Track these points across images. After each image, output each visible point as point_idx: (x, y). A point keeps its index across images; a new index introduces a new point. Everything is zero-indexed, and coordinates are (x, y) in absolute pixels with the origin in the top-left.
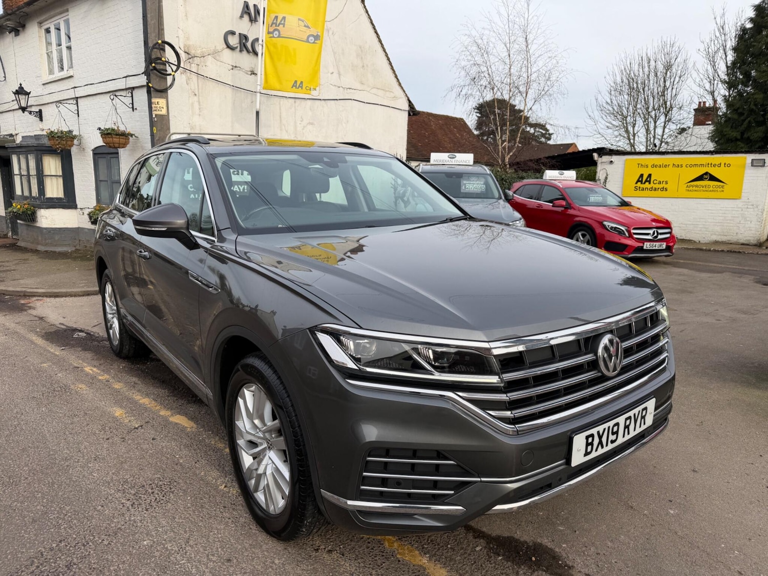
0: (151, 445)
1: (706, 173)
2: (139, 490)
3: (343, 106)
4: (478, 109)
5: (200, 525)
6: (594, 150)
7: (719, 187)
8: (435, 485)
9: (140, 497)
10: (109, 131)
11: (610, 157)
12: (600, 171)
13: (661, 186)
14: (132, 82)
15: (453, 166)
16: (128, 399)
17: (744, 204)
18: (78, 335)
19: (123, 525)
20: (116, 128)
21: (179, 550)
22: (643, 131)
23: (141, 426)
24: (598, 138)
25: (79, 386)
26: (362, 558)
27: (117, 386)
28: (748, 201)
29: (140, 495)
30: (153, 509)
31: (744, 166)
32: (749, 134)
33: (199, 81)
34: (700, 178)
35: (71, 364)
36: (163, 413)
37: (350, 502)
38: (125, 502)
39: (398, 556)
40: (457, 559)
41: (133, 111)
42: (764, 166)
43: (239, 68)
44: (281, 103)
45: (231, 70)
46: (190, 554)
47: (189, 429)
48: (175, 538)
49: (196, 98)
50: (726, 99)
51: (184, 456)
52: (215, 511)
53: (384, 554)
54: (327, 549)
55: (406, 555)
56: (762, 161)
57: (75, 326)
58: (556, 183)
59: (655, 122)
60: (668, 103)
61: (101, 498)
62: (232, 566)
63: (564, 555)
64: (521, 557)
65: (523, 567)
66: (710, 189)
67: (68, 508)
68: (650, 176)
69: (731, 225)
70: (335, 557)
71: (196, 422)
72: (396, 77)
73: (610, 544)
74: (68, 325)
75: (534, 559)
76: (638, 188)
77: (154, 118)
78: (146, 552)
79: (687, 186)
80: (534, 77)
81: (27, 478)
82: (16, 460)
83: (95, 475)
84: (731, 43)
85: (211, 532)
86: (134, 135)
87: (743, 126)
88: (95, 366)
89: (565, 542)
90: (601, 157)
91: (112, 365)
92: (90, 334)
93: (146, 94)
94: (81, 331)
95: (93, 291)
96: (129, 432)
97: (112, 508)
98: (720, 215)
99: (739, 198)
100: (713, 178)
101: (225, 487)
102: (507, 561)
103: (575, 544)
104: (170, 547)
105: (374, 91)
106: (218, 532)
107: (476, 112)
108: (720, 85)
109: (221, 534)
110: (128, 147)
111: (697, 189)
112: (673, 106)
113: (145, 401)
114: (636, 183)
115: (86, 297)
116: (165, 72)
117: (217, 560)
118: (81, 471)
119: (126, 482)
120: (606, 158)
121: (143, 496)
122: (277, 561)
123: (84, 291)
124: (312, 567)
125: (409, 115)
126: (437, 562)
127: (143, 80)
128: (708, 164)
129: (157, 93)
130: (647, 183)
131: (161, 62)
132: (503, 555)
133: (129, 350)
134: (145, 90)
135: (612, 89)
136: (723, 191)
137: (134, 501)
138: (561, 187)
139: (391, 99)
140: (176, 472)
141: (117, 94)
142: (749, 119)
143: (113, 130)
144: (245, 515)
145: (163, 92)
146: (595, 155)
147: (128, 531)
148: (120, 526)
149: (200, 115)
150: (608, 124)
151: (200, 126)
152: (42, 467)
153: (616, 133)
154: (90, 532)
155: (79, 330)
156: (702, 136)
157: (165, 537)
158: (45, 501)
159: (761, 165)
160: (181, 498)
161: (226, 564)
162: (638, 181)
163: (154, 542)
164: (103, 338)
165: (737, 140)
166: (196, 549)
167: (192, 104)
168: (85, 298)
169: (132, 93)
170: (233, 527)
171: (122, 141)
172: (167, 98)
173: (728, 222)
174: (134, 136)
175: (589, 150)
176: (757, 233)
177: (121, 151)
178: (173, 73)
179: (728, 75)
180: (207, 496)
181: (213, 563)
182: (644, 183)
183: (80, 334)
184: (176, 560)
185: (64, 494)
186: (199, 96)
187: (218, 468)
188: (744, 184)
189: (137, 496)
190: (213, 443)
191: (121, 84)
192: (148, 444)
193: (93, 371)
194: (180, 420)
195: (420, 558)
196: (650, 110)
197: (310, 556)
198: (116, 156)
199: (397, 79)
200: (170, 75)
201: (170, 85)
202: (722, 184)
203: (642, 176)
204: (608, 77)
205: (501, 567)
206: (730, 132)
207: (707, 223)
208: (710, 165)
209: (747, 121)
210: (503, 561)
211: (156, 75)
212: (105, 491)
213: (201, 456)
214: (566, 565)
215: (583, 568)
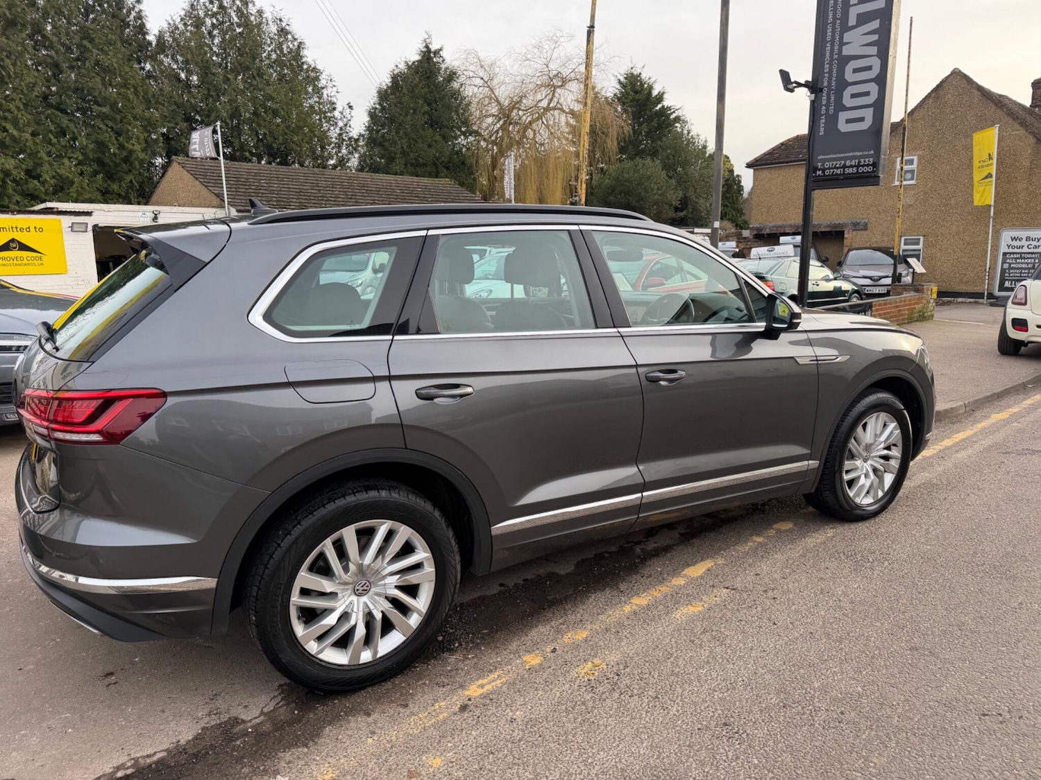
1: (13, 240)
7: (35, 258)
17: (73, 279)
28: (76, 275)
31: (61, 232)
34: (5, 247)
42: (86, 232)
56: (84, 225)
66: (23, 262)
99: (65, 272)
100: (24, 247)
111: (5, 262)
128: (12, 228)
136: (42, 264)
159: (83, 230)
188: (66, 254)
202: (39, 255)
208: (15, 230)
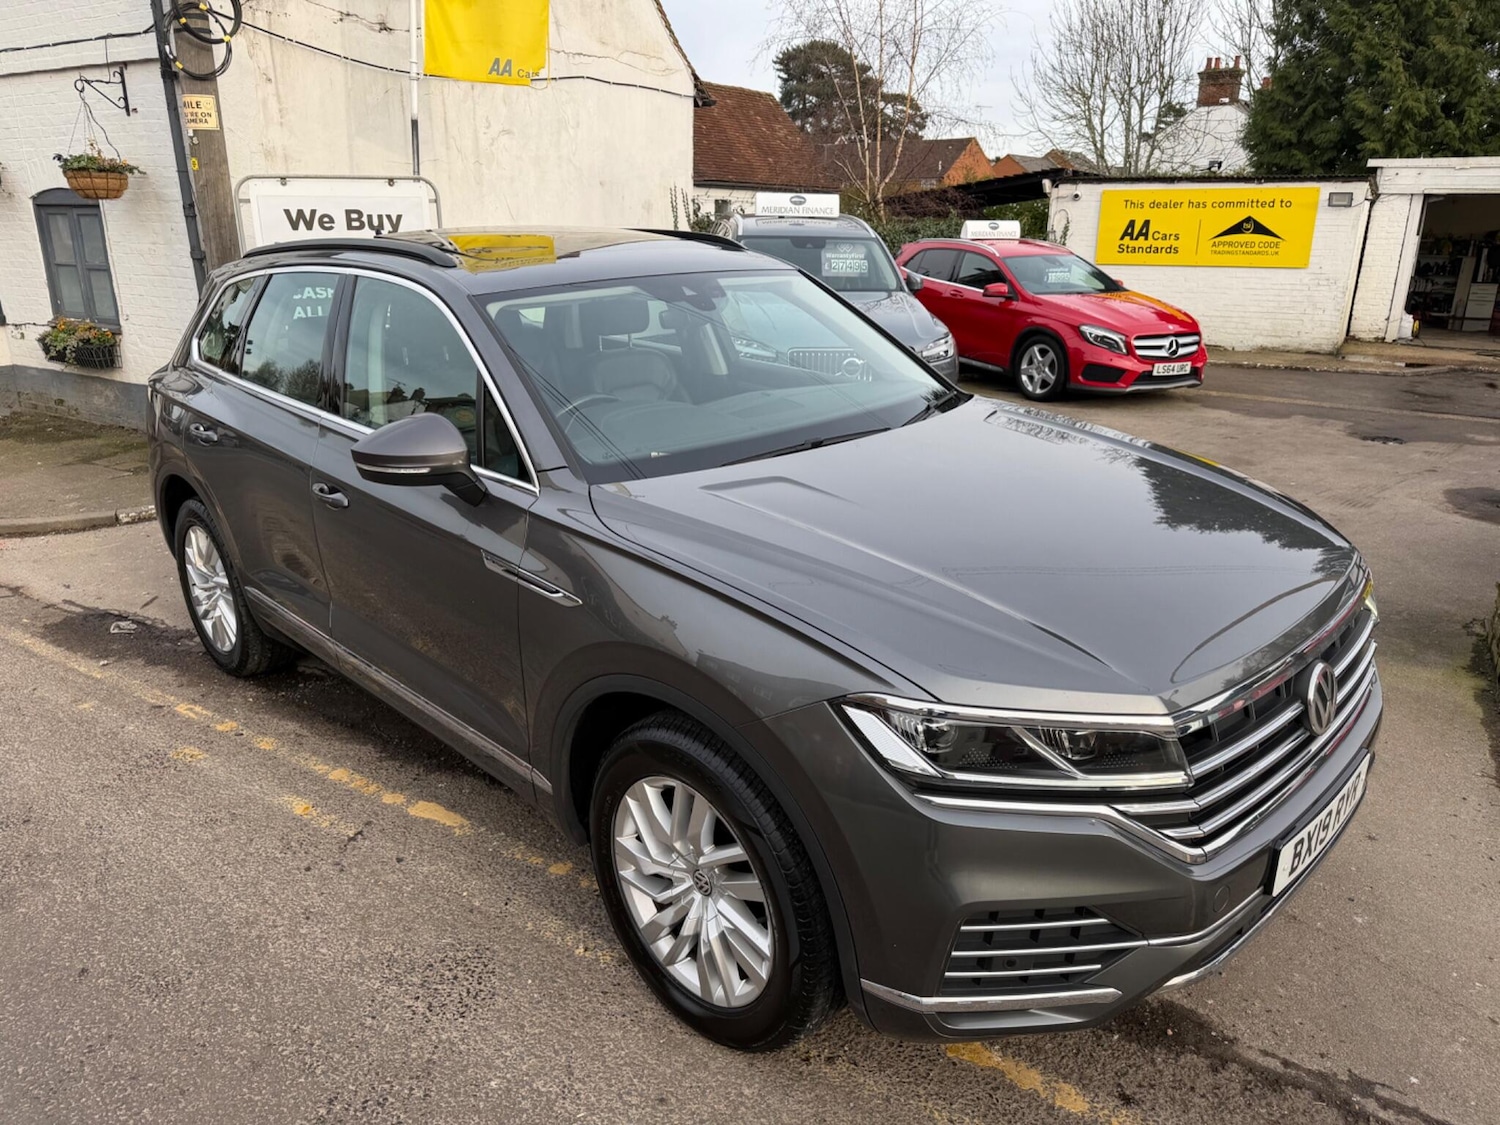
0: (401, 875)
1: (1248, 220)
2: (425, 974)
3: (567, 92)
4: (780, 62)
5: (576, 1034)
6: (1045, 174)
7: (1269, 245)
8: (1070, 959)
9: (436, 989)
10: (83, 164)
11: (1074, 186)
12: (1055, 215)
13: (1166, 244)
14: (121, 49)
15: (801, 221)
16: (305, 774)
17: (1313, 277)
18: (118, 627)
19: (434, 1053)
20: (96, 155)
21: (564, 1092)
22: (1119, 124)
23: (360, 833)
24: (1037, 139)
25: (186, 751)
26: (890, 1066)
27: (266, 744)
28: (1320, 271)
29: (435, 986)
30: (474, 1012)
31: (1315, 206)
32: (1312, 135)
33: (274, 49)
34: (1237, 229)
35: (140, 701)
36: (388, 798)
37: (926, 1000)
38: (411, 1003)
39: (950, 1055)
40: (1047, 1047)
41: (129, 114)
42: (1350, 206)
43: (355, 18)
44: (446, 90)
45: (340, 22)
46: (587, 1097)
47: (457, 830)
48: (543, 1067)
49: (271, 88)
50: (1272, 64)
51: (476, 892)
52: (590, 1001)
53: (924, 1053)
54: (823, 1057)
55: (963, 1051)
57: (102, 606)
58: (984, 246)
59: (1142, 108)
60: (1167, 70)
61: (362, 1001)
62: (672, 1111)
63: (1216, 1020)
64: (1148, 1030)
65: (1157, 1049)
66: (1253, 250)
67: (308, 1029)
68: (1147, 223)
69: (1290, 316)
70: (844, 1070)
71: (464, 813)
72: (668, 26)
73: (1281, 991)
74: (87, 606)
75: (1170, 1032)
76: (1125, 247)
77: (191, 138)
78: (504, 1103)
79: (1214, 245)
80: (928, 20)
81: (190, 973)
82: (146, 936)
83: (324, 951)
85: (604, 1047)
86: (136, 168)
87: (1302, 119)
88: (194, 702)
89: (1211, 995)
90: (1057, 187)
91: (229, 697)
92: (144, 624)
93: (161, 80)
94: (121, 617)
95: (102, 519)
96: (343, 849)
97: (393, 1020)
98: (1271, 298)
99: (1304, 267)
100: (1260, 229)
101: (586, 950)
102: (1130, 1042)
103: (1227, 996)
104: (544, 1086)
105: (626, 57)
106: (615, 1046)
107: (778, 70)
108: (1261, 36)
109: (623, 1049)
110: (127, 194)
111: (1231, 249)
112: (1176, 76)
113: (339, 775)
114: (1122, 238)
115: (92, 532)
116: (206, 36)
117: (641, 1102)
118: (292, 946)
119: (391, 960)
120: (1066, 189)
121: (440, 987)
122: (747, 1092)
123: (85, 520)
124: (813, 1094)
125: (696, 105)
126: (1017, 1058)
127: (148, 47)
128: (1252, 202)
129: (195, 82)
130: (1142, 238)
131: (198, 12)
132: (1119, 1032)
133: (259, 663)
134: (156, 71)
135: (1062, 39)
136: (1277, 253)
137: (430, 999)
138: (998, 255)
139: (660, 74)
140: (478, 929)
141: (89, 75)
142: (1314, 105)
143: (91, 159)
144: (648, 1005)
145: (206, 80)
146: (1047, 183)
147: (447, 1063)
148: (428, 1056)
149: (281, 124)
150: (1055, 112)
151: (284, 149)
152: (209, 945)
153: (1070, 129)
154: (377, 1074)
155: (116, 616)
157: (524, 1067)
158: (253, 1018)
159: (1345, 203)
160: (514, 982)
161: (660, 1108)
162: (1125, 234)
163: (509, 1081)
164: (177, 631)
165: (1290, 144)
166: (593, 1085)
167: (265, 102)
168: (90, 536)
169: (122, 75)
170: (638, 1032)
171: (113, 183)
172: (215, 93)
173: (1285, 311)
174: (136, 171)
175: (1036, 174)
176: (1333, 331)
177: (104, 205)
178: (227, 38)
179: (1276, 16)
180: (561, 974)
181: (637, 1110)
182: (1137, 239)
183: (122, 624)
184: (566, 1111)
185: (284, 1000)
186: (276, 83)
187: (552, 909)
188: (1314, 240)
189: (429, 989)
190: (518, 856)
191: (94, 53)
192: (394, 872)
193: (196, 713)
194: (425, 810)
195: (987, 1054)
196: (1132, 85)
197: (801, 1073)
198: (94, 211)
199: (671, 31)
200: (221, 41)
201: (223, 65)
202: (1275, 240)
203: (1132, 224)
204: (1055, 16)
205: (1123, 1054)
206: (1279, 131)
207: (1248, 314)
208: (1254, 204)
209: (1310, 109)
210: (1123, 1043)
211: (190, 43)
212: (361, 984)
213: (509, 888)
214: (1225, 1038)
215: (1254, 1040)
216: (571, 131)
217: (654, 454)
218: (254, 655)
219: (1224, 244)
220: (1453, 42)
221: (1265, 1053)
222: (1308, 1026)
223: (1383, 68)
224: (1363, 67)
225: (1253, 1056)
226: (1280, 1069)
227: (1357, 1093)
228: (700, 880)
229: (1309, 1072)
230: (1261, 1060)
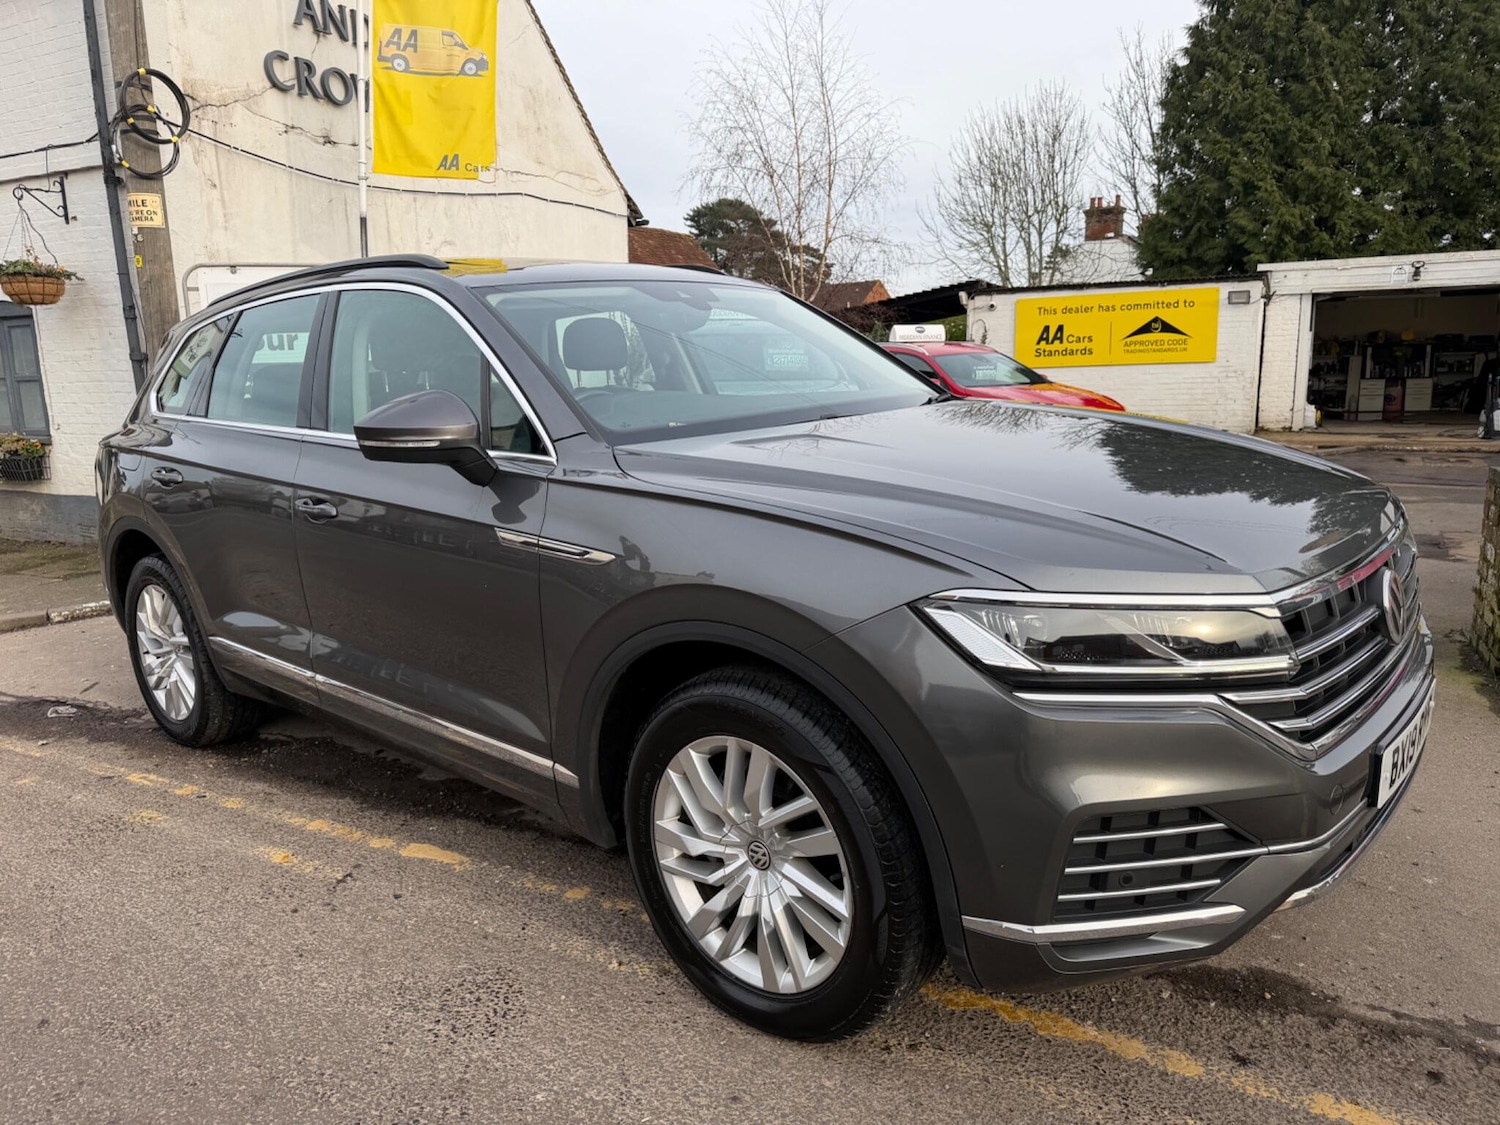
0: (401, 910)
1: (1156, 320)
2: (443, 998)
3: (506, 208)
4: (692, 219)
5: (624, 1043)
6: (961, 287)
7: (1178, 342)
8: (1187, 872)
9: (458, 1012)
10: (19, 268)
11: (989, 298)
12: (973, 324)
13: (1081, 346)
14: (61, 159)
16: (279, 827)
17: (1222, 369)
18: (56, 712)
19: (465, 1073)
20: (32, 261)
21: (622, 1099)
22: (1021, 249)
23: (350, 875)
24: (945, 266)
25: (143, 814)
26: (979, 1048)
27: (233, 803)
28: (1228, 364)
29: (456, 1009)
30: (505, 1031)
31: (1216, 304)
32: (1200, 250)
33: (220, 156)
34: (1146, 329)
35: (88, 774)
36: (376, 843)
37: (1039, 930)
38: (431, 1027)
39: (1041, 1033)
40: (1142, 1019)
41: (67, 222)
42: (1248, 303)
43: (299, 131)
44: (389, 202)
45: (285, 135)
46: (649, 1102)
47: (457, 867)
48: (593, 1077)
49: (215, 193)
50: (1157, 190)
51: (489, 920)
52: (634, 1012)
53: (1012, 1034)
54: (903, 1045)
55: (1055, 1029)
56: (1245, 295)
57: (37, 694)
58: (914, 347)
59: (1040, 234)
60: (1060, 199)
61: (374, 1029)
62: (748, 1108)
63: (1312, 981)
64: (1244, 996)
65: (1259, 1012)
66: (1164, 347)
67: (316, 1060)
68: (1060, 329)
69: (1204, 408)
70: (931, 1055)
71: (462, 851)
72: (601, 150)
73: (1371, 950)
74: (20, 695)
75: (1268, 996)
76: (1041, 351)
77: (136, 236)
78: (555, 1114)
79: (1126, 344)
80: (842, 151)
81: (171, 1016)
82: (114, 984)
83: (324, 984)
84: (1156, 91)
85: (658, 1052)
86: (74, 275)
87: (1189, 237)
88: (147, 771)
89: (1300, 959)
90: (973, 298)
91: (186, 765)
92: (85, 707)
93: (104, 185)
94: (59, 703)
95: (32, 618)
96: (332, 891)
97: (414, 1043)
98: (1184, 391)
99: (1212, 361)
100: (1167, 328)
101: (620, 964)
102: (1229, 1008)
103: (1317, 958)
104: (597, 1096)
105: (562, 177)
106: (672, 1051)
107: (689, 226)
108: (1144, 167)
109: (680, 1054)
110: (63, 300)
111: (1142, 348)
112: (1069, 205)
113: (316, 825)
114: (1038, 343)
115: (21, 632)
116: (155, 137)
117: (712, 1102)
118: (286, 983)
119: (403, 989)
120: (981, 301)
121: (462, 1009)
122: (828, 1084)
123: (13, 621)
124: (901, 1081)
125: (630, 225)
126: (1114, 1031)
127: (93, 155)
128: (1158, 303)
129: (142, 181)
130: (1057, 342)
131: (146, 114)
132: (1214, 1000)
133: (220, 728)
134: (99, 178)
135: (962, 174)
136: (1185, 349)
137: (453, 1021)
138: (927, 354)
139: (594, 193)
140: (496, 954)
141: (29, 185)
142: (1198, 224)
143: (27, 264)
144: (700, 1010)
145: (152, 179)
146: (963, 295)
147: (483, 1081)
148: (460, 1075)
149: (226, 228)
150: (961, 240)
151: (228, 253)
152: (190, 988)
153: (975, 255)
154: (403, 1097)
155: (53, 702)
156: (1117, 258)
157: (572, 1079)
158: (249, 1054)
159: (1244, 301)
160: (545, 999)
161: (734, 1106)
162: (1041, 339)
163: (556, 1093)
164: (122, 712)
165: (1181, 261)
166: (654, 1090)
167: (209, 206)
168: (20, 635)
169: (62, 184)
170: (694, 1036)
171: (50, 288)
172: (161, 192)
173: (1199, 402)
174: (73, 277)
175: (952, 287)
176: (1246, 419)
177: (38, 312)
178: (174, 139)
179: (1155, 149)
180: (596, 989)
181: (708, 1110)
182: (1052, 342)
183: (61, 709)
184: (629, 1117)
185: (284, 1034)
186: (221, 188)
187: (575, 930)
188: (1219, 336)
189: (450, 1012)
190: (529, 885)
191: (35, 165)
192: (392, 908)
193: (151, 781)
194: (416, 851)
195: (1081, 1029)
196: (1030, 213)
197: (883, 1062)
198: (25, 322)
199: (603, 154)
200: (168, 142)
201: (170, 165)
202: (1184, 337)
203: (1047, 329)
204: (954, 155)
205: (1224, 1019)
206: (1169, 249)
207: (1164, 408)
208: (1160, 305)
209: (1195, 229)
210: (1221, 1009)
211: (137, 143)
212: (371, 1013)
213: (524, 914)
214: (1326, 997)
215: (1357, 997)
216: (512, 245)
217: (672, 424)
218: (215, 717)
219: (1135, 343)
220: (1319, 164)
221: (1373, 1008)
222: (1409, 978)
223: (1259, 188)
224: (1241, 189)
225: (1361, 1011)
226: (1393, 1021)
227: (1479, 1036)
228: (757, 853)
229: (1424, 1021)
230: (1369, 1014)
